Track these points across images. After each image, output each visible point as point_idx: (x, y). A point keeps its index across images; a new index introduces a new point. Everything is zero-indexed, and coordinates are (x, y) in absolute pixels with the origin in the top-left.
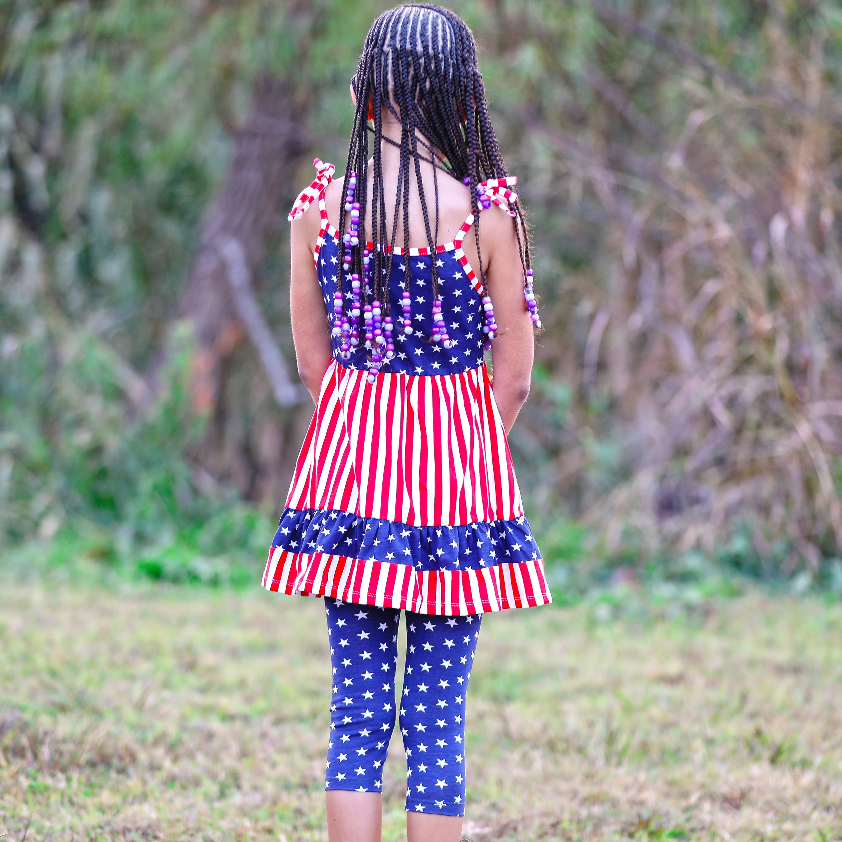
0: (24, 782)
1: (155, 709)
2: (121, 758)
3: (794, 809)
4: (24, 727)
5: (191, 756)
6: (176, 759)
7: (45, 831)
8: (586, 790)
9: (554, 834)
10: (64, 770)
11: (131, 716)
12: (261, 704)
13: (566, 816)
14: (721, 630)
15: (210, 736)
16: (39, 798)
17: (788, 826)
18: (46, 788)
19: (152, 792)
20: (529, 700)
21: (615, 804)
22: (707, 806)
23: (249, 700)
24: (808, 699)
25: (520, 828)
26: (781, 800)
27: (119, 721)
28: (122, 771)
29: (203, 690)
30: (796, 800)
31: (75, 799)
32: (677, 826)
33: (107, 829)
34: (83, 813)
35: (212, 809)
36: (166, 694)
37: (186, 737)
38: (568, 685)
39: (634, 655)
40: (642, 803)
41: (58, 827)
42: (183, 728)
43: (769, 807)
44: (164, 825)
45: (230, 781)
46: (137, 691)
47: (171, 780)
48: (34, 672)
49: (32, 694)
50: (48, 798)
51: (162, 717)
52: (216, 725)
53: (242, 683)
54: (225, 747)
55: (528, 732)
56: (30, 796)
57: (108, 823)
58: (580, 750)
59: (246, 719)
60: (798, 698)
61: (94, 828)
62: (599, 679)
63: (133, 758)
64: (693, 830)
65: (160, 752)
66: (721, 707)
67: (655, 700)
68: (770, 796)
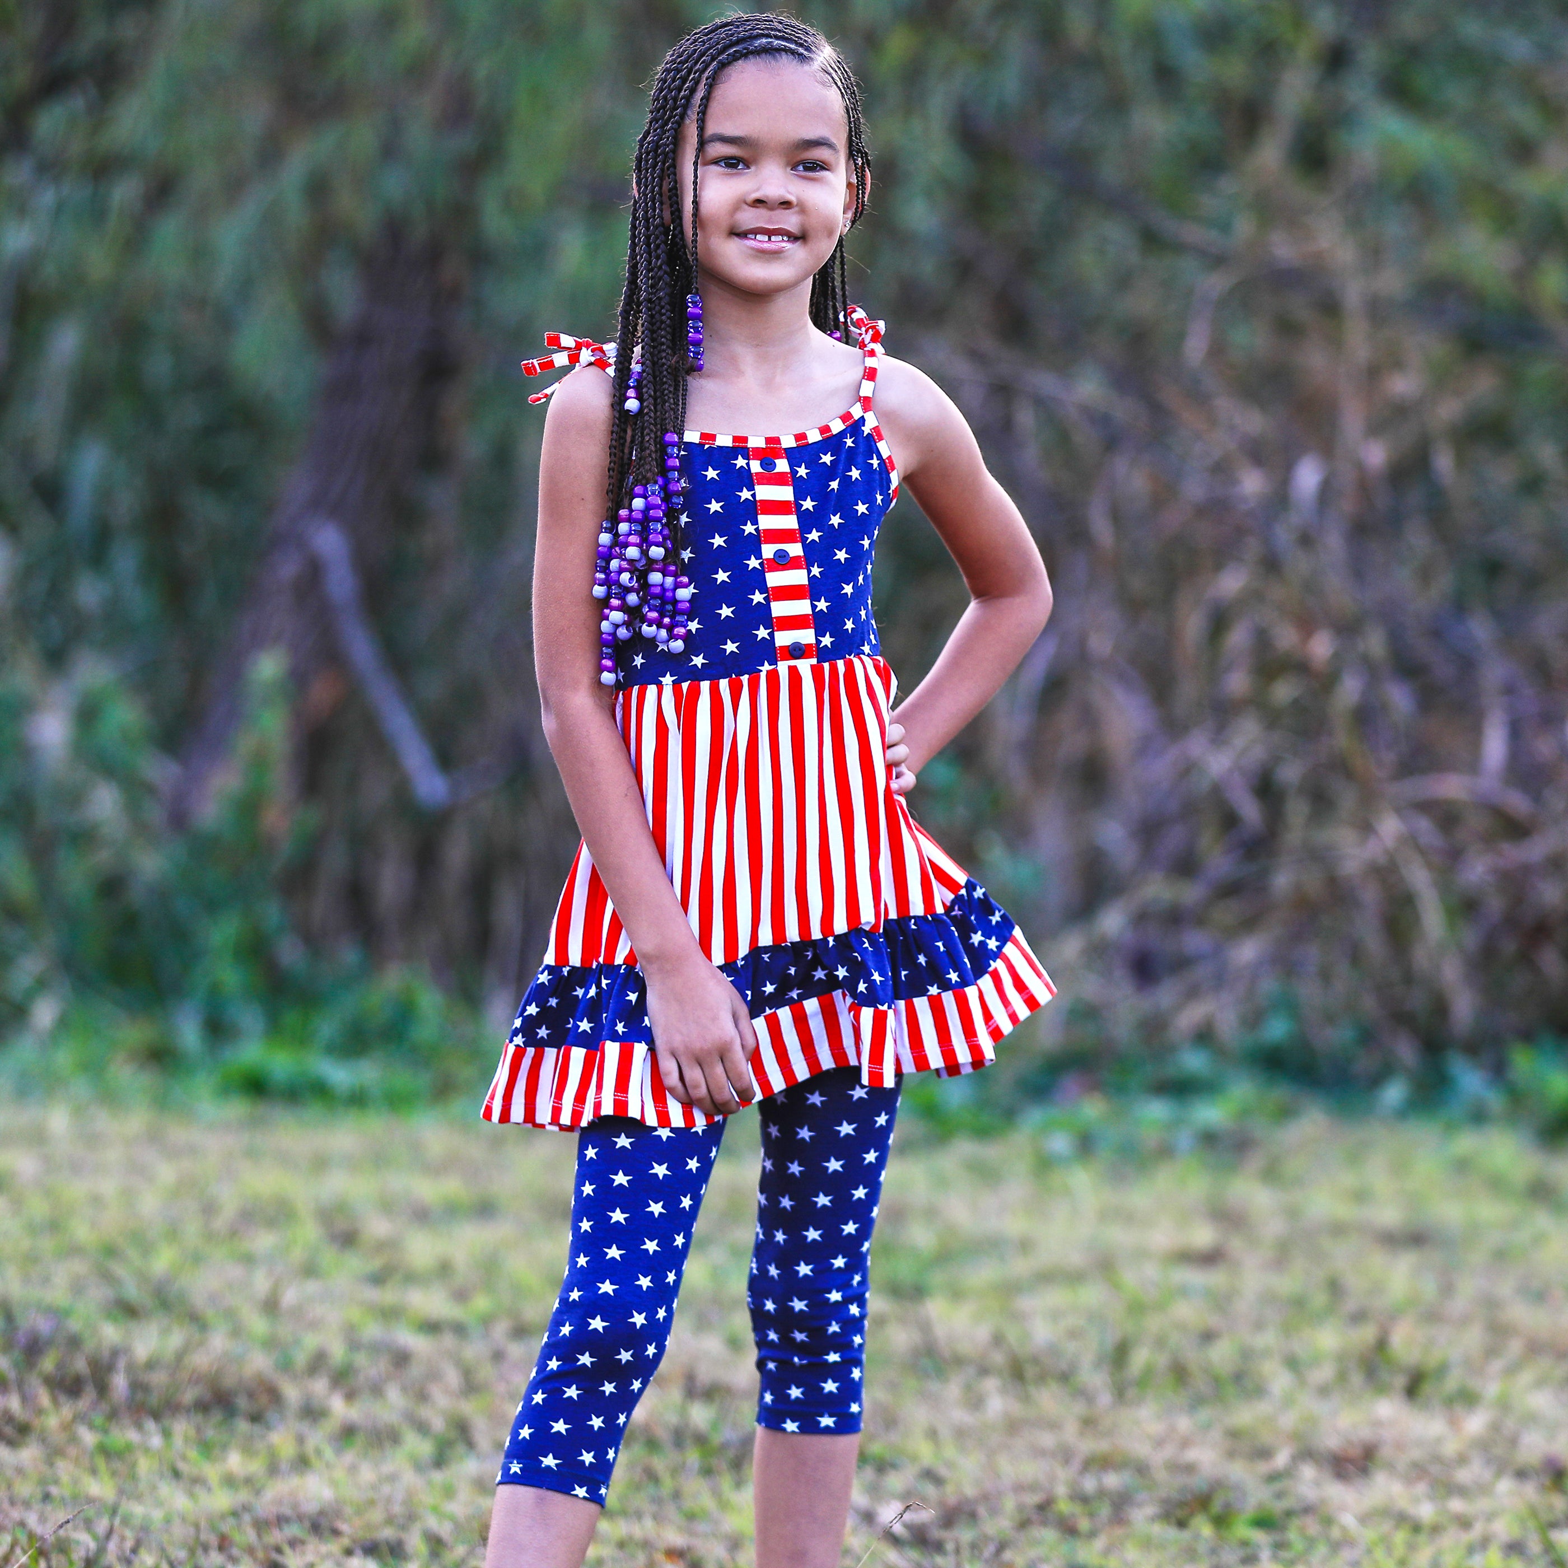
0: (89, 1438)
1: (298, 1313)
2: (251, 1395)
3: (1463, 1476)
4: (74, 1342)
5: (377, 1390)
6: (350, 1396)
7: (137, 1522)
8: (1088, 1446)
9: (1044, 1523)
10: (156, 1416)
11: (258, 1325)
12: (481, 1303)
13: (1061, 1490)
14: (1271, 1174)
15: (401, 1359)
16: (117, 1465)
17: (1456, 1505)
18: (129, 1448)
19: (318, 1452)
20: (957, 1294)
21: (1142, 1469)
22: (1308, 1472)
23: (461, 1296)
24: (1447, 1289)
25: (982, 1511)
26: (1437, 1459)
27: (237, 1331)
28: (256, 1418)
29: (378, 1279)
30: (1462, 1460)
31: (182, 1466)
32: (1260, 1506)
33: (247, 1518)
34: (198, 1490)
35: (429, 1483)
36: (312, 1287)
37: (361, 1359)
38: (1020, 1267)
39: (1128, 1218)
40: (1190, 1469)
41: (157, 1515)
42: (354, 1344)
43: (1418, 1471)
44: (348, 1510)
45: (453, 1434)
46: (261, 1283)
47: (348, 1433)
48: (74, 1250)
49: (77, 1288)
50: (133, 1465)
51: (314, 1325)
52: (408, 1339)
53: (444, 1269)
54: (434, 1375)
55: (965, 1348)
56: (101, 1463)
57: (246, 1508)
58: (1065, 1377)
59: (459, 1329)
60: (1429, 1288)
61: (223, 1517)
62: (1076, 1259)
63: (275, 1396)
64: (1289, 1514)
65: (320, 1386)
66: (1298, 1303)
67: (1183, 1291)
68: (1416, 1454)
